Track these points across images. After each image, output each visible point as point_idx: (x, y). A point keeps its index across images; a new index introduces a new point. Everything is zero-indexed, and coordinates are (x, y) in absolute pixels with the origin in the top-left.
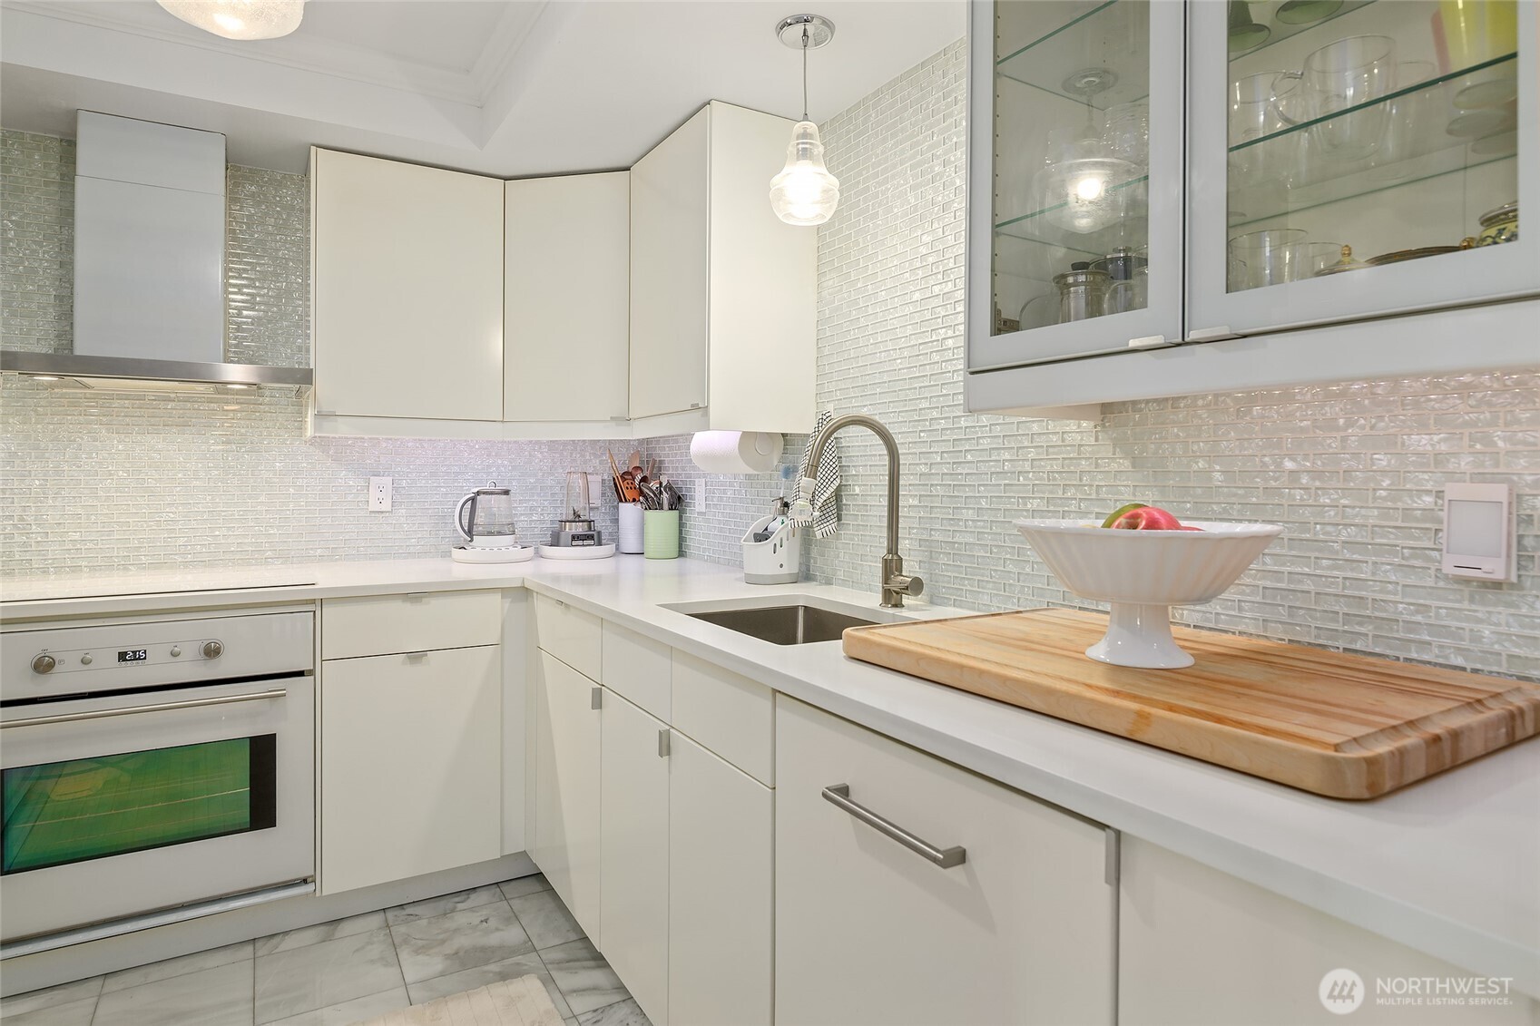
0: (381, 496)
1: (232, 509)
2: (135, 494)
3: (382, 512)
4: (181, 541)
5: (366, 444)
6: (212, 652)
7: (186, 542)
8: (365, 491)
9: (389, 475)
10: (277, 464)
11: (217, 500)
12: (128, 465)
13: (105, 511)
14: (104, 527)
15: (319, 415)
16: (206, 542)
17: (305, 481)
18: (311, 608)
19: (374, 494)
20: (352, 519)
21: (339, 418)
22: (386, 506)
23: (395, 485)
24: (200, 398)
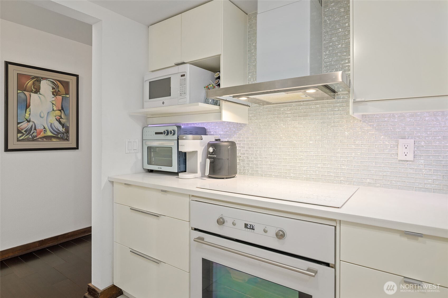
0: (406, 151)
1: (325, 155)
2: (289, 147)
3: (407, 161)
4: (305, 169)
5: (396, 120)
6: (281, 235)
7: (307, 169)
8: (396, 148)
9: (412, 138)
10: (346, 133)
11: (319, 150)
12: (286, 135)
13: (279, 153)
14: (279, 160)
15: (355, 102)
16: (315, 170)
17: (360, 141)
18: (334, 224)
19: (401, 150)
20: (387, 164)
21: (368, 103)
22: (410, 157)
23: (416, 145)
24: (312, 103)
